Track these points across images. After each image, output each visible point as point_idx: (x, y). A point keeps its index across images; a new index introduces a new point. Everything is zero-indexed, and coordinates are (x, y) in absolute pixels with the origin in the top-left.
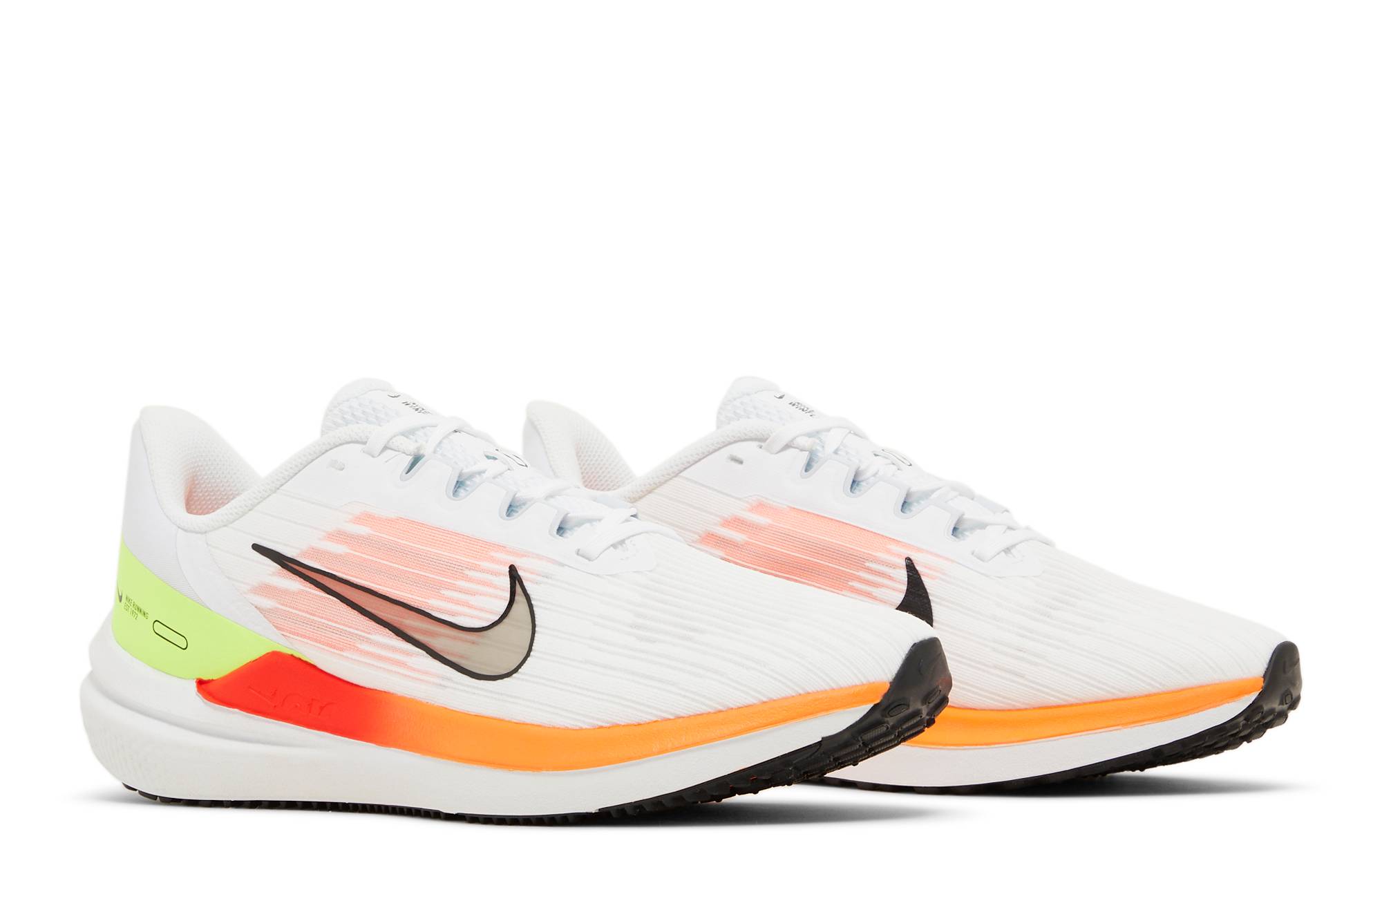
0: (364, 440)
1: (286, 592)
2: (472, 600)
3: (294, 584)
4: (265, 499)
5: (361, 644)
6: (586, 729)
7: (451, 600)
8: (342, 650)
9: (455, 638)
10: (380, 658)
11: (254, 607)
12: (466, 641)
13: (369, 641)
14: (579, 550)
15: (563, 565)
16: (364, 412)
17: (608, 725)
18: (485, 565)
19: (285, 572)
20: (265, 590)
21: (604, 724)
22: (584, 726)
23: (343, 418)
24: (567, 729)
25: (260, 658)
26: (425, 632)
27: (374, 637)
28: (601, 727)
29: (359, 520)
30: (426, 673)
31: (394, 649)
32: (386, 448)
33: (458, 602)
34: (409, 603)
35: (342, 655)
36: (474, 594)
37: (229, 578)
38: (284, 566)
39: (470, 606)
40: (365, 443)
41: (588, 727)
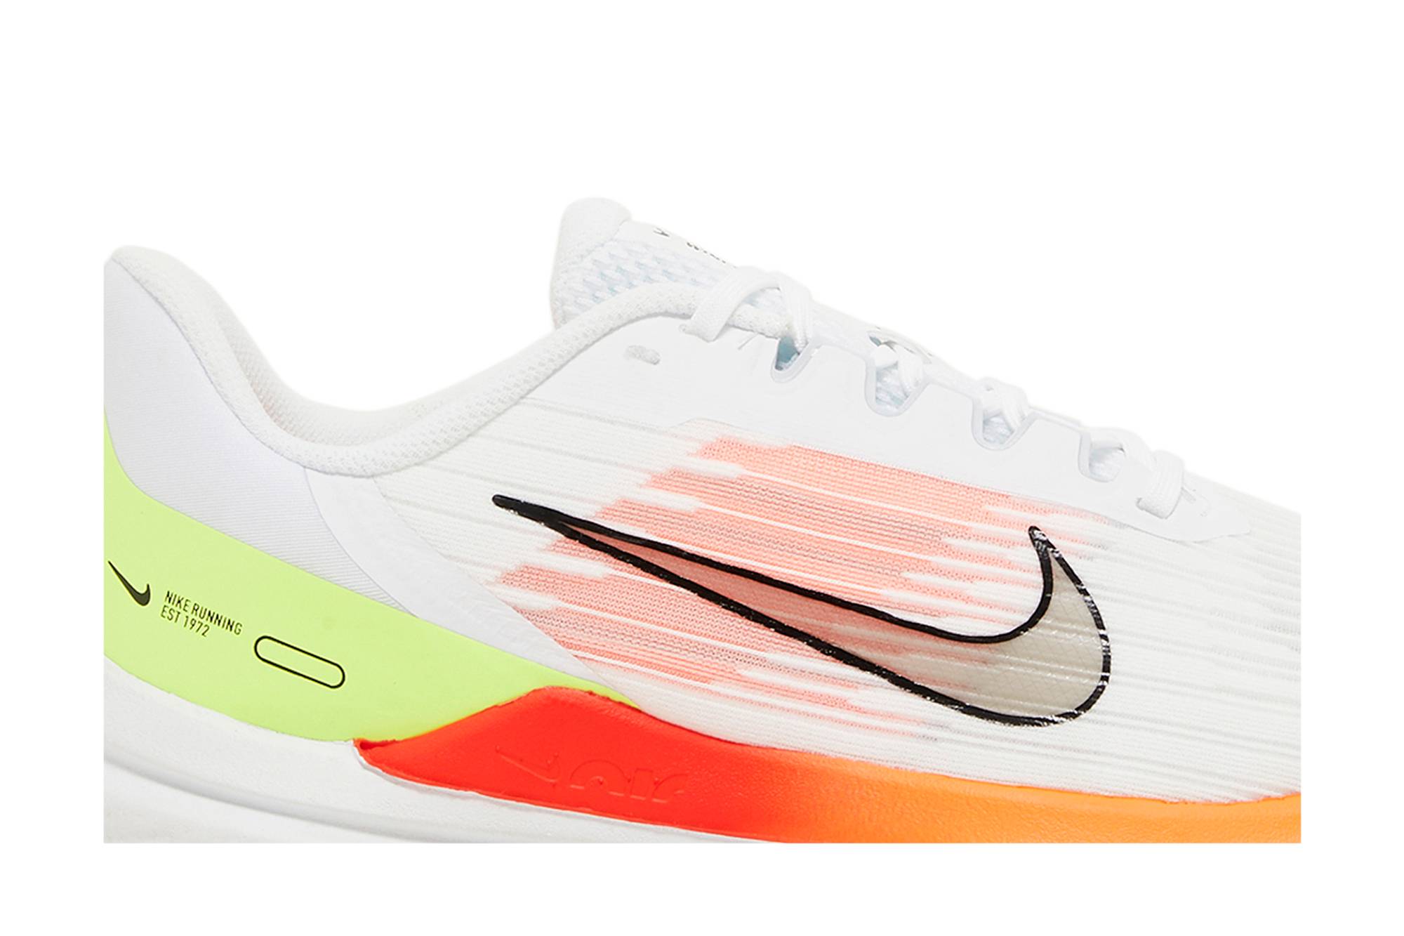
0: (686, 311)
1: (577, 581)
2: (972, 589)
3: (596, 566)
4: (499, 415)
5: (746, 669)
6: (1242, 802)
7: (925, 590)
8: (706, 680)
9: (945, 654)
10: (787, 692)
11: (511, 609)
12: (971, 659)
13: (763, 663)
14: (1139, 500)
15: (1122, 526)
16: (639, 265)
17: (1279, 794)
18: (978, 526)
19: (575, 545)
20: (528, 576)
21: (1273, 794)
22: (1240, 798)
23: (603, 275)
24: (1208, 803)
25: (520, 699)
26: (880, 646)
27: (771, 656)
28: (1268, 798)
29: (710, 451)
30: (891, 716)
31: (834, 680)
32: (728, 326)
33: (938, 593)
34: (836, 595)
35: (711, 692)
36: (970, 578)
37: (449, 557)
38: (572, 535)
39: (968, 600)
40: (686, 316)
41: (1245, 799)
